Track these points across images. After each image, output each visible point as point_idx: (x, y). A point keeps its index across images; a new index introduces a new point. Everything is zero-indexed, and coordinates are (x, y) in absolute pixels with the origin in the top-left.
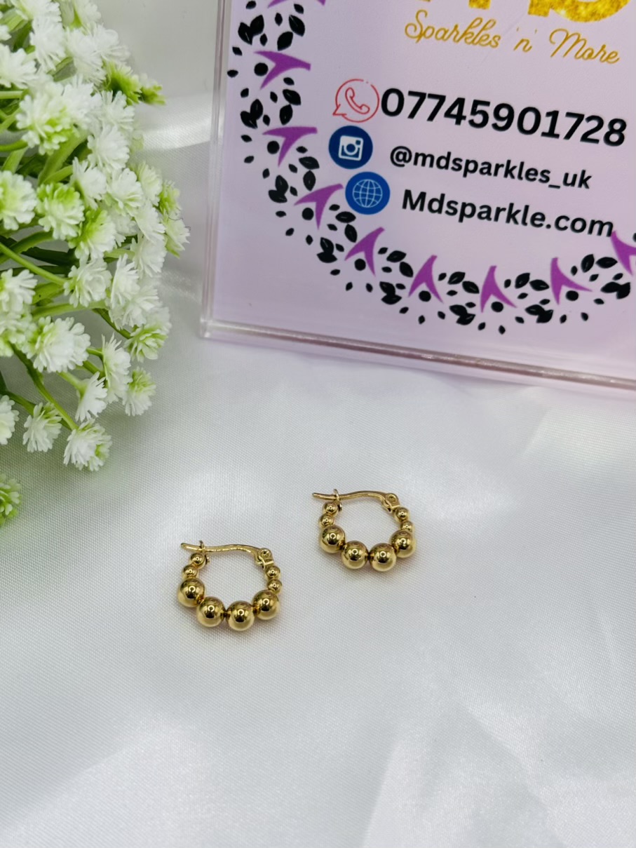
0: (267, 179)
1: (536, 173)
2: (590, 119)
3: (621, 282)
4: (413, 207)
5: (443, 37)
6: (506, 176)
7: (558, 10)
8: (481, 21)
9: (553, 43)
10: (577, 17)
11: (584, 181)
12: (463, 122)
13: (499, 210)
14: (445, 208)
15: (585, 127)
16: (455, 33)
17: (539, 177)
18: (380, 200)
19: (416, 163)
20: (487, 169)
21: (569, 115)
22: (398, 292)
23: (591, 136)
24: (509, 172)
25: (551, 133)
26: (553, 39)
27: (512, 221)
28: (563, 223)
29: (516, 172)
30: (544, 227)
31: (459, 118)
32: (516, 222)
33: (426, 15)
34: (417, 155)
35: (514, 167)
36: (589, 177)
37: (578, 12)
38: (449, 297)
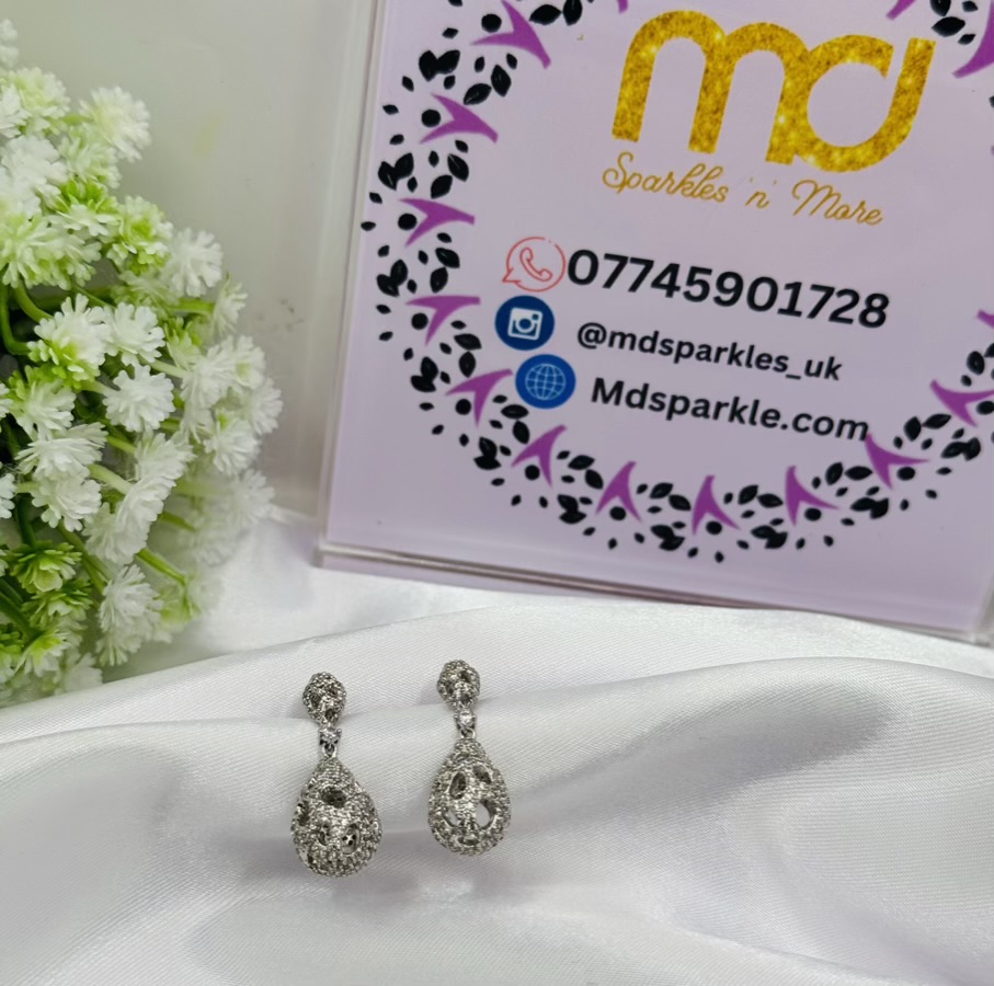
0: (410, 361)
1: (770, 360)
2: (841, 293)
3: (878, 497)
4: (606, 399)
5: (652, 188)
6: (730, 362)
7: (805, 157)
8: (704, 167)
9: (798, 198)
10: (829, 165)
11: (832, 371)
12: (676, 294)
13: (719, 406)
14: (649, 402)
15: (835, 303)
16: (669, 182)
17: (773, 364)
18: (562, 391)
19: (611, 344)
20: (706, 353)
21: (815, 287)
22: (582, 508)
23: (844, 315)
24: (734, 358)
25: (791, 310)
26: (797, 193)
27: (736, 419)
28: (803, 423)
29: (743, 358)
30: (778, 428)
31: (671, 289)
32: (742, 421)
33: (632, 157)
34: (614, 335)
35: (741, 352)
36: (839, 366)
37: (831, 159)
38: (650, 515)
